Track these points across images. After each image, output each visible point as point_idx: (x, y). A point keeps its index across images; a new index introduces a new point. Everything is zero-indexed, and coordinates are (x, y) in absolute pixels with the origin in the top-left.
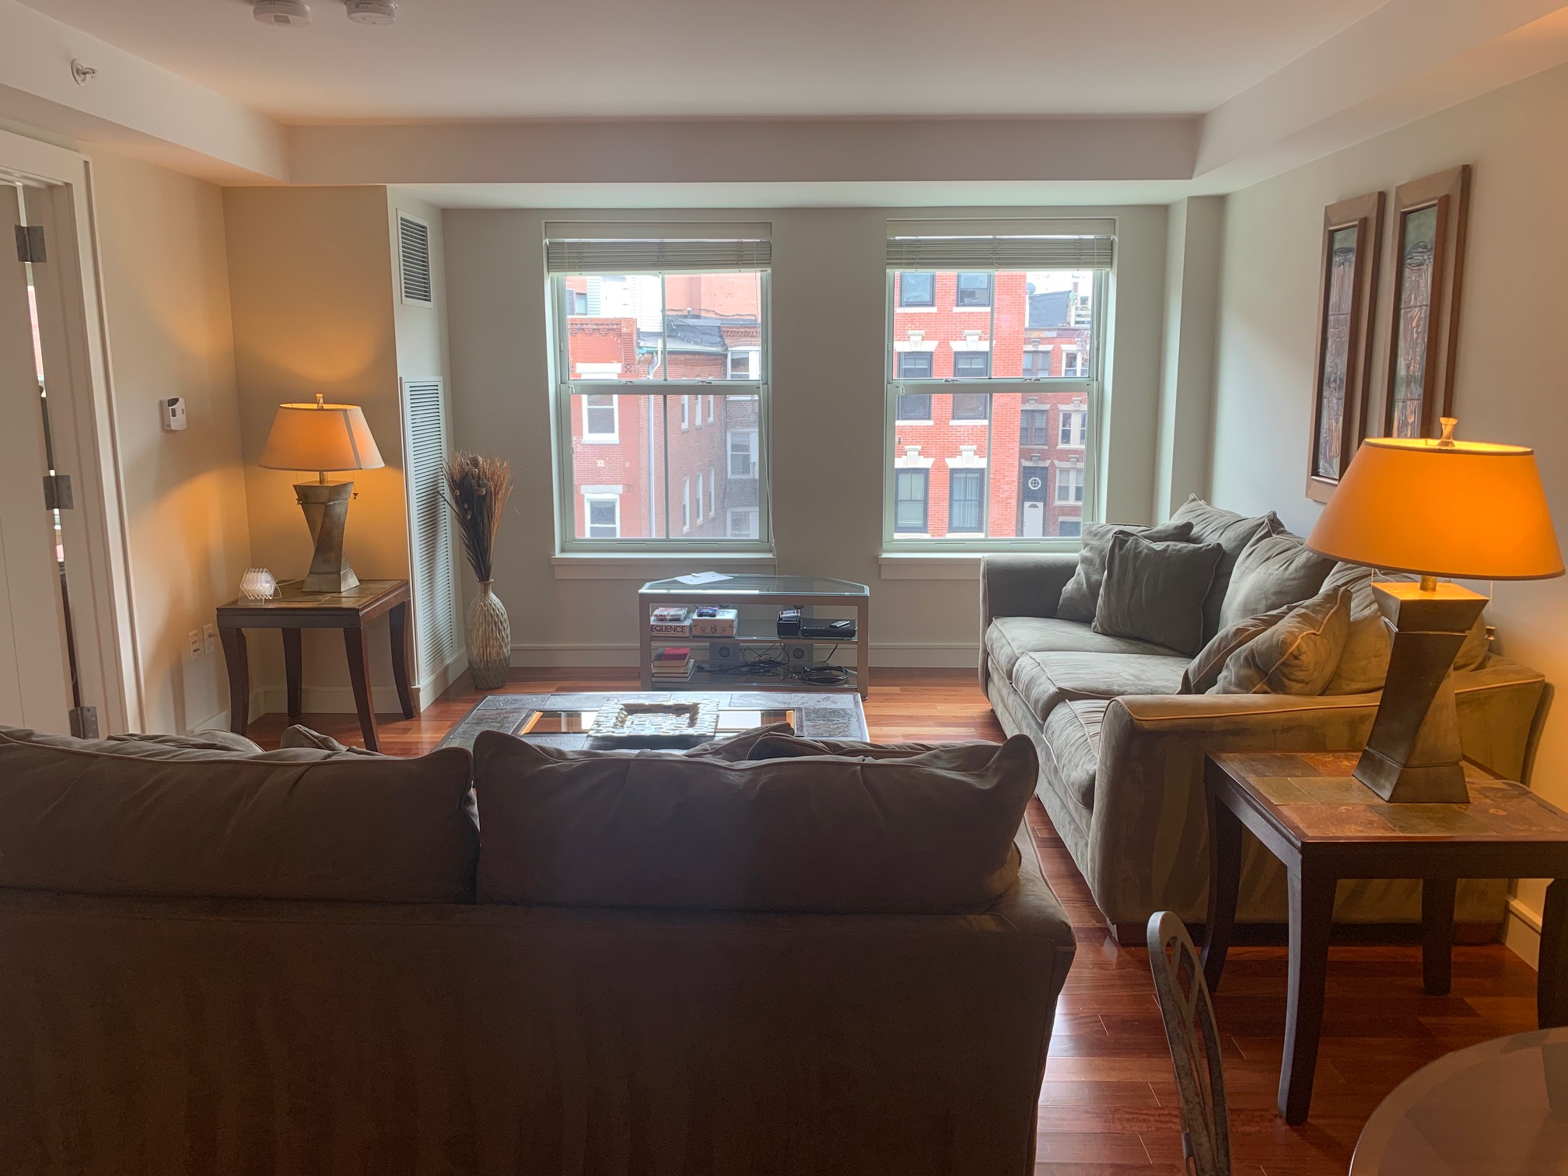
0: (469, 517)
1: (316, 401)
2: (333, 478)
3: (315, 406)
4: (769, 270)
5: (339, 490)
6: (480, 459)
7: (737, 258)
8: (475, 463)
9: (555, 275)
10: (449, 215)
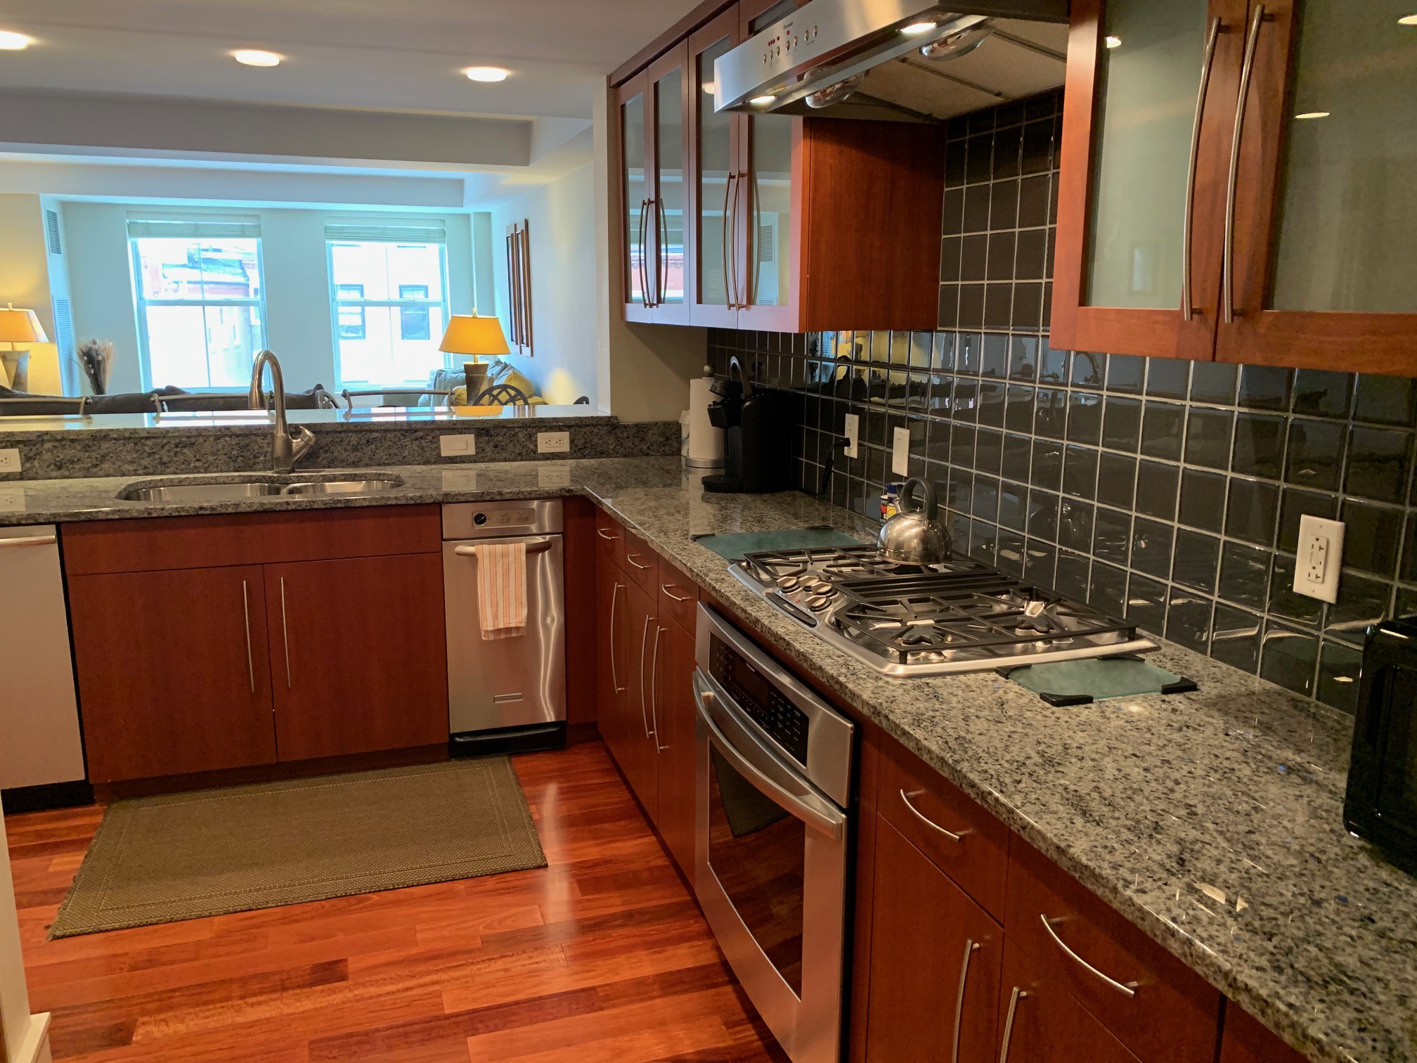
0: (92, 372)
1: (7, 307)
2: (20, 347)
3: (7, 309)
4: (261, 240)
5: (24, 354)
6: (98, 341)
7: (243, 233)
8: (94, 343)
9: (133, 239)
10: (64, 204)
